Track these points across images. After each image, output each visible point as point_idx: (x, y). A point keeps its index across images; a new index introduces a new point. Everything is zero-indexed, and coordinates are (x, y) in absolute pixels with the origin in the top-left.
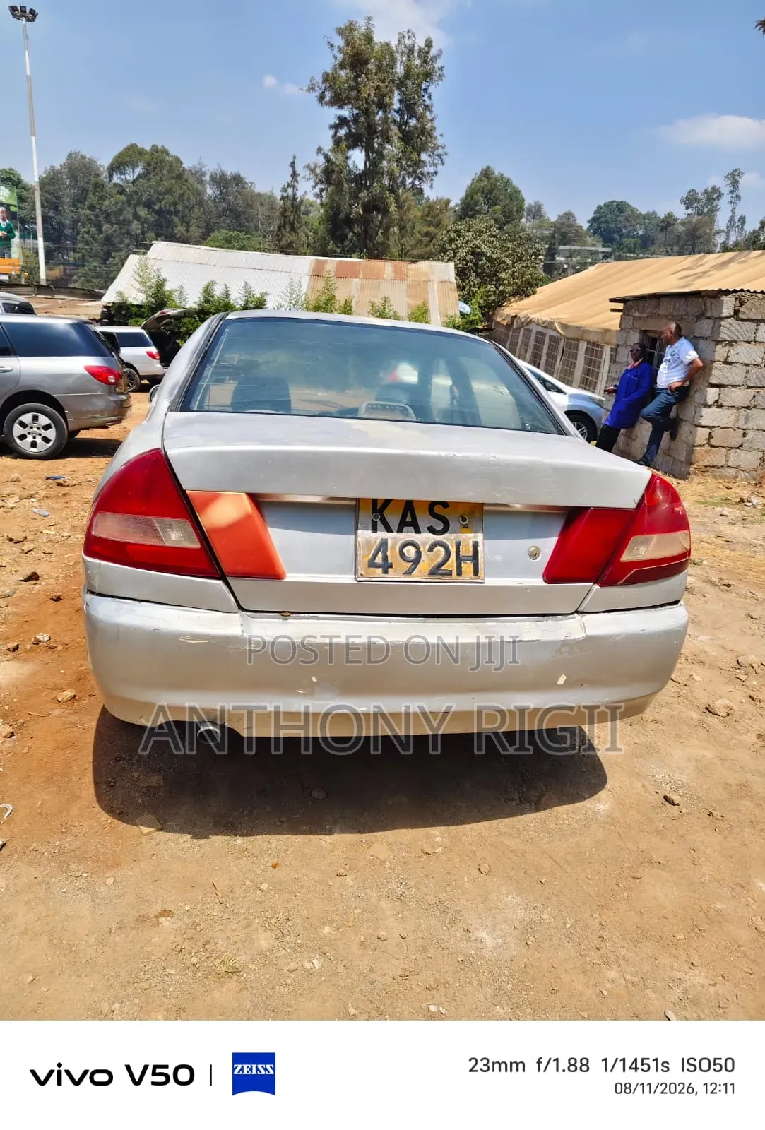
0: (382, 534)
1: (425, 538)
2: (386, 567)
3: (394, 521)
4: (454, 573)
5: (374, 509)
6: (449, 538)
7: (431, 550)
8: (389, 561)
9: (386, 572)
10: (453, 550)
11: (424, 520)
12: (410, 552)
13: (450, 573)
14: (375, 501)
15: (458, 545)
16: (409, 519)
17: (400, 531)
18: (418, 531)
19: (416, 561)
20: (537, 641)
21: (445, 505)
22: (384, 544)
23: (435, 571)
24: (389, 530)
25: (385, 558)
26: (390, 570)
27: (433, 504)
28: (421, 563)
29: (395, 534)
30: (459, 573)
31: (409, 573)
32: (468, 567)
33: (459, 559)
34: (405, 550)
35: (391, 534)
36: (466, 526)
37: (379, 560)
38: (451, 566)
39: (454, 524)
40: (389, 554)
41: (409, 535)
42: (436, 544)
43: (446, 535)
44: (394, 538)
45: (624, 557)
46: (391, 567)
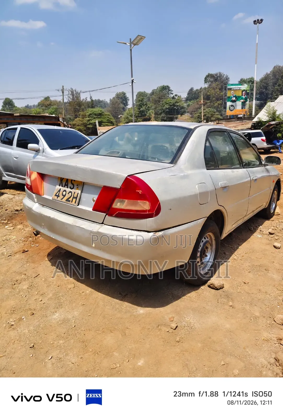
0: (61, 187)
1: (68, 190)
2: (58, 196)
3: (64, 184)
4: (71, 202)
5: (61, 180)
6: (73, 191)
7: (68, 194)
8: (59, 195)
9: (57, 198)
10: (73, 194)
11: (70, 185)
12: (64, 193)
13: (70, 201)
14: (61, 178)
15: (75, 193)
16: (67, 184)
17: (64, 187)
18: (67, 188)
19: (64, 196)
20: (84, 228)
21: (75, 181)
22: (60, 189)
23: (68, 200)
25: (59, 194)
26: (58, 197)
27: (72, 180)
28: (65, 197)
29: (63, 188)
30: (72, 202)
31: (62, 199)
32: (74, 200)
33: (74, 198)
34: (63, 193)
35: (62, 187)
36: (78, 188)
37: (57, 194)
38: (71, 199)
39: (75, 187)
40: (60, 193)
41: (65, 189)
42: (70, 192)
43: (73, 190)
44: (63, 189)
45: (114, 206)
46: (59, 197)
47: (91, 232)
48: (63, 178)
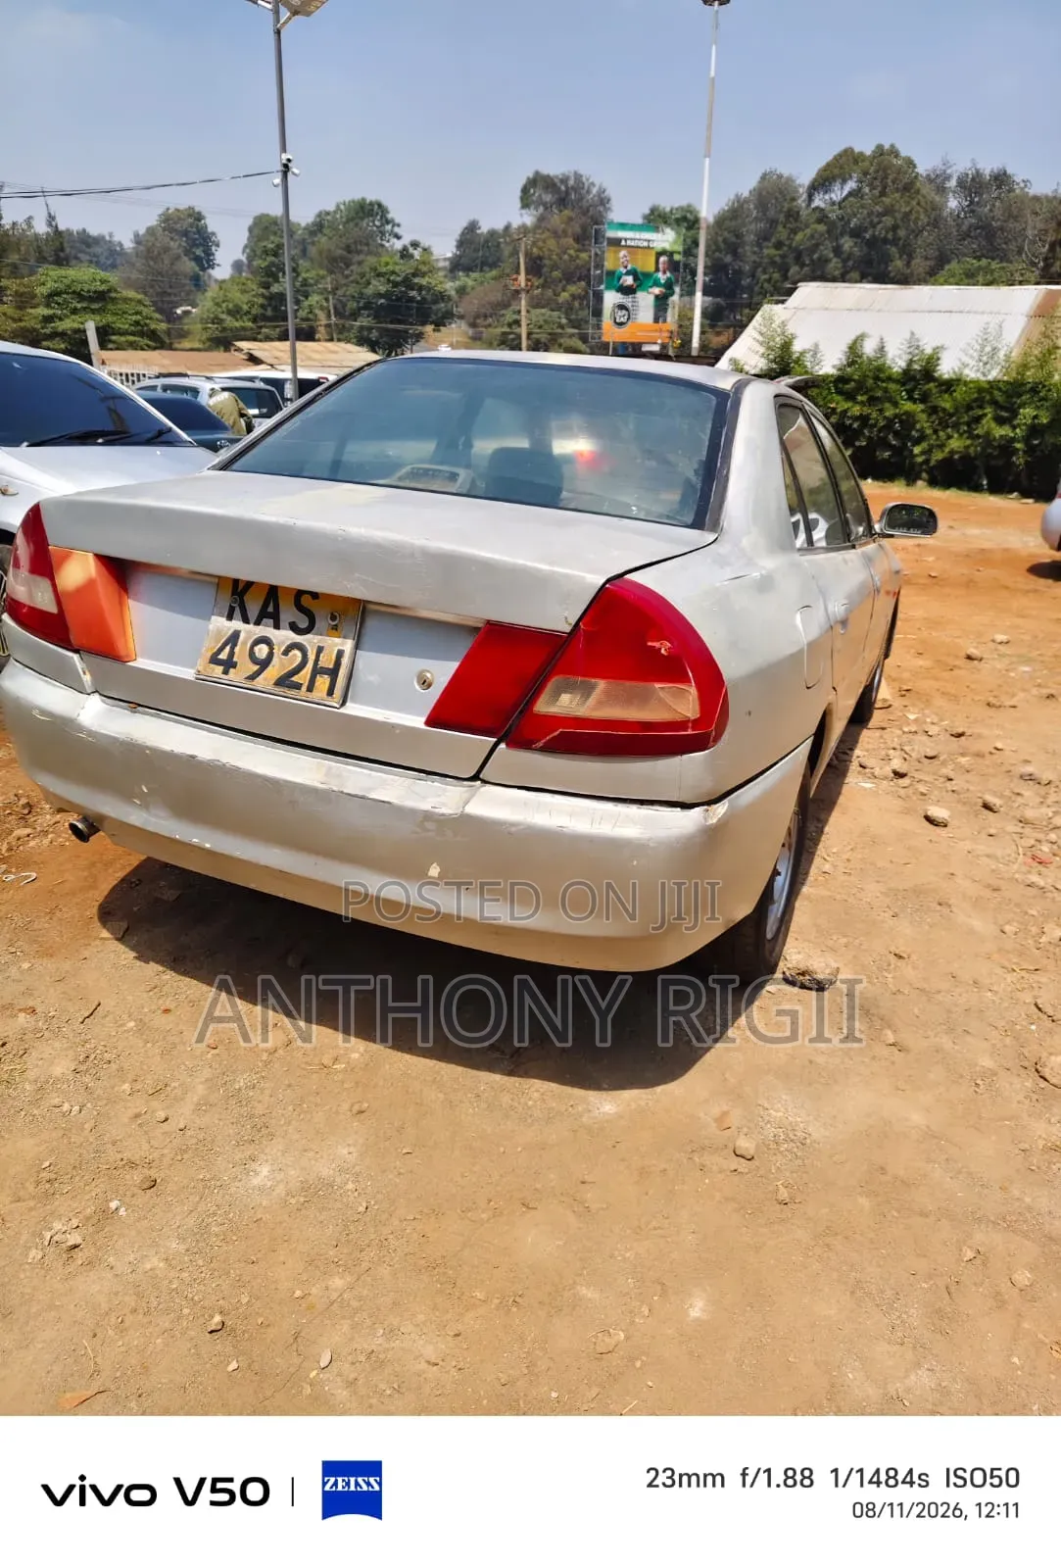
0: (237, 624)
1: (283, 636)
2: (229, 665)
3: (253, 610)
4: (304, 688)
5: (234, 593)
6: (310, 641)
7: (286, 652)
8: (235, 660)
9: (226, 672)
10: (312, 657)
11: (288, 613)
12: (262, 651)
13: (298, 686)
14: (236, 582)
15: (320, 650)
16: (270, 609)
17: (258, 623)
18: (277, 626)
19: (265, 664)
20: (389, 803)
21: (315, 595)
22: (236, 635)
23: (285, 681)
24: (246, 621)
25: (232, 654)
26: (232, 670)
27: (300, 593)
28: (270, 668)
29: (251, 627)
30: (310, 689)
31: (252, 677)
32: (323, 682)
33: (317, 671)
34: (256, 649)
35: (247, 626)
36: (335, 628)
37: (223, 656)
38: (303, 677)
39: (320, 624)
40: (237, 650)
41: (266, 630)
42: (295, 646)
43: (309, 636)
44: (249, 631)
45: (543, 706)
46: (235, 667)
47: (428, 816)
48: (249, 584)
